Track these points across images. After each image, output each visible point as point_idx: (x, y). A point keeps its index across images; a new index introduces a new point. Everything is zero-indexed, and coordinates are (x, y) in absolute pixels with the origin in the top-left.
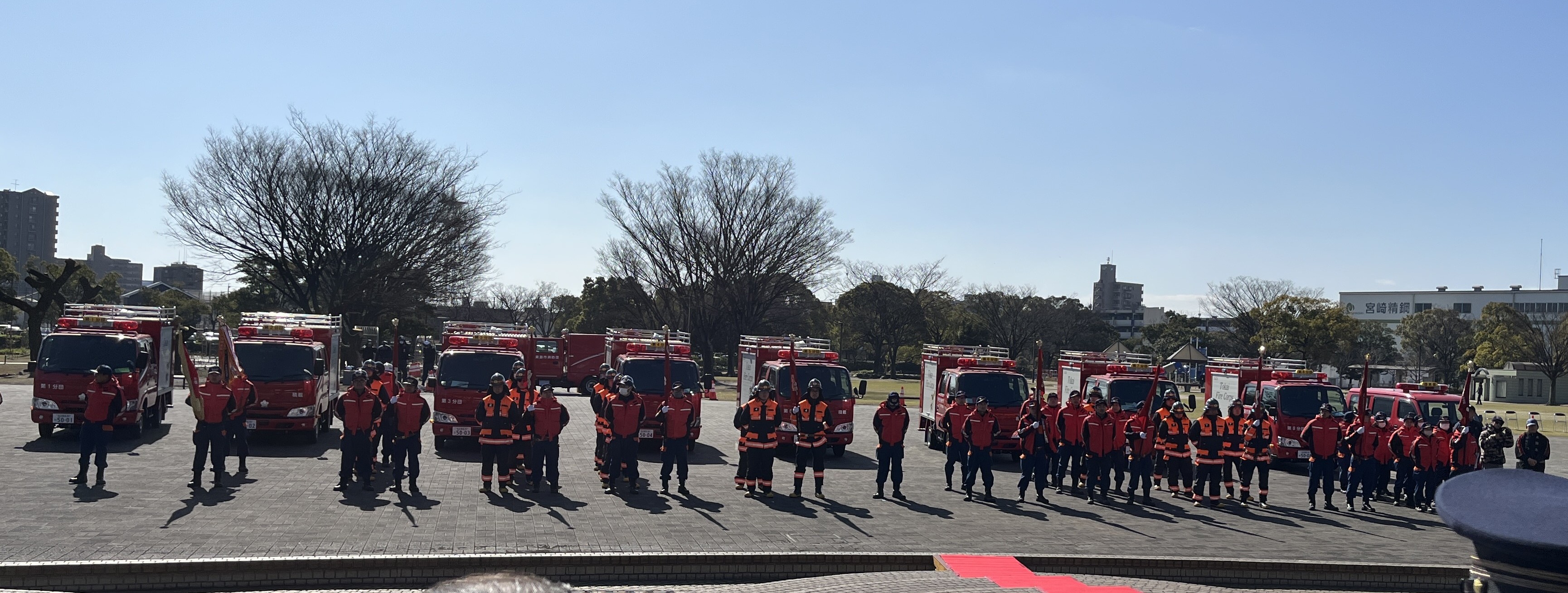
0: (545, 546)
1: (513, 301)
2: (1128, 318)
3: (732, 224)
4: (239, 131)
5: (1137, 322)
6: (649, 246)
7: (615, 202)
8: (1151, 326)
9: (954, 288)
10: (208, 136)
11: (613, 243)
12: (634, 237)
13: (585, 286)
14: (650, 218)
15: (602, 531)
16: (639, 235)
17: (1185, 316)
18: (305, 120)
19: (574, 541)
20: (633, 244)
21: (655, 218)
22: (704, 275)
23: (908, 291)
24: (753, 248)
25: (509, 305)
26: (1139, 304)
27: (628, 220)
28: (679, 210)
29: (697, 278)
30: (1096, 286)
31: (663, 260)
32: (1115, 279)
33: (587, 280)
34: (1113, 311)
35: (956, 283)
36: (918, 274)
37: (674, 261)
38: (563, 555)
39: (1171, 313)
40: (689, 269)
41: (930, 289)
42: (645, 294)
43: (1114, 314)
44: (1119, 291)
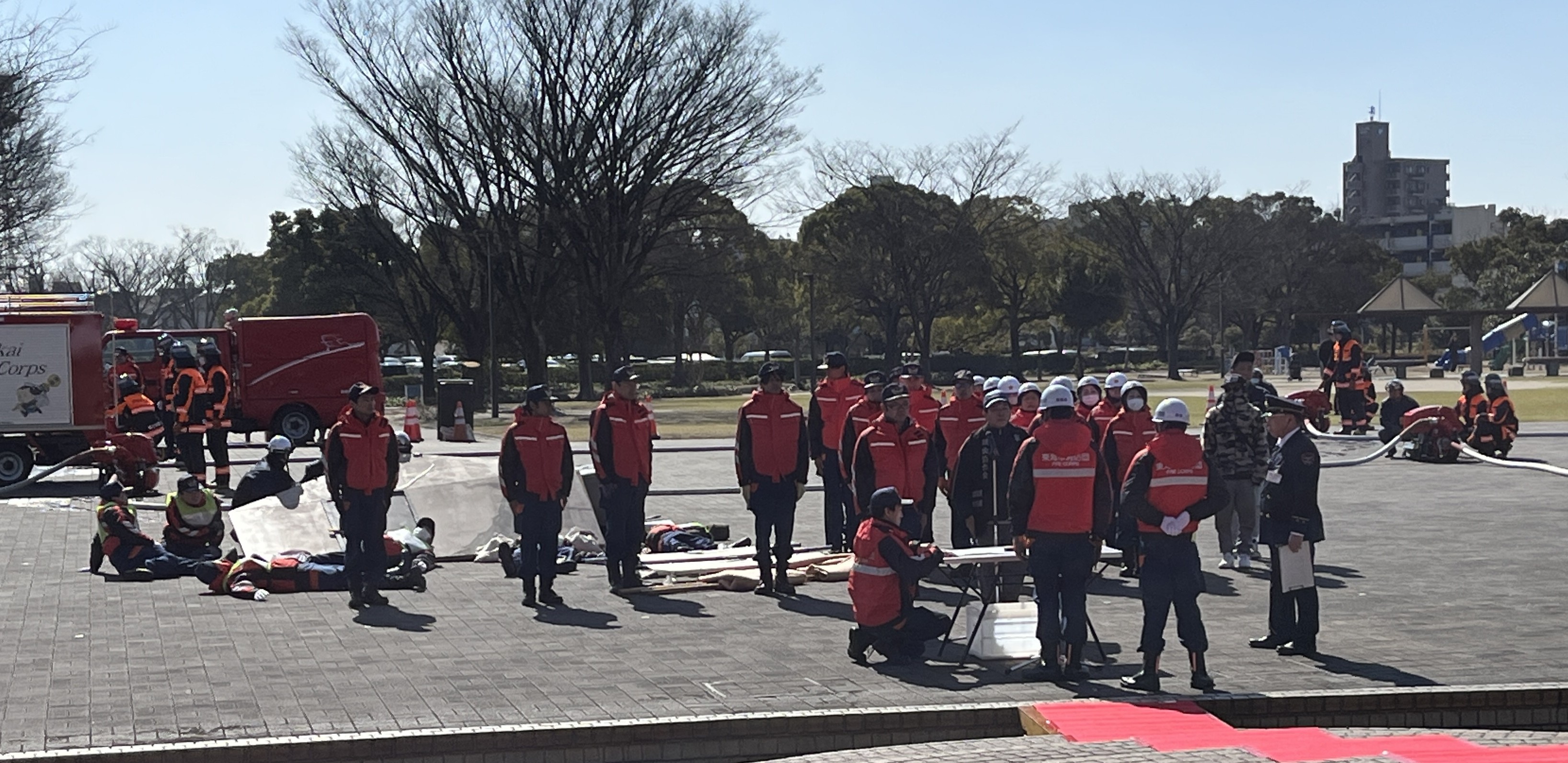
0: (194, 730)
1: (130, 272)
2: (1419, 232)
3: (566, 72)
5: (1440, 241)
6: (396, 133)
7: (315, 43)
8: (1470, 244)
9: (1044, 186)
11: (321, 134)
12: (362, 113)
13: (275, 228)
14: (394, 74)
15: (316, 695)
16: (373, 113)
17: (1542, 218)
19: (255, 716)
20: (364, 133)
21: (404, 70)
22: (514, 184)
23: (947, 200)
24: (613, 119)
25: (121, 280)
26: (1443, 202)
27: (347, 79)
28: (451, 50)
29: (501, 192)
30: (1348, 169)
31: (428, 161)
32: (1388, 152)
33: (278, 218)
34: (1386, 220)
35: (1049, 175)
36: (967, 160)
37: (450, 162)
38: (232, 743)
39: (1511, 215)
40: (483, 175)
41: (998, 191)
42: (396, 237)
43: (1388, 225)
44: (1400, 177)
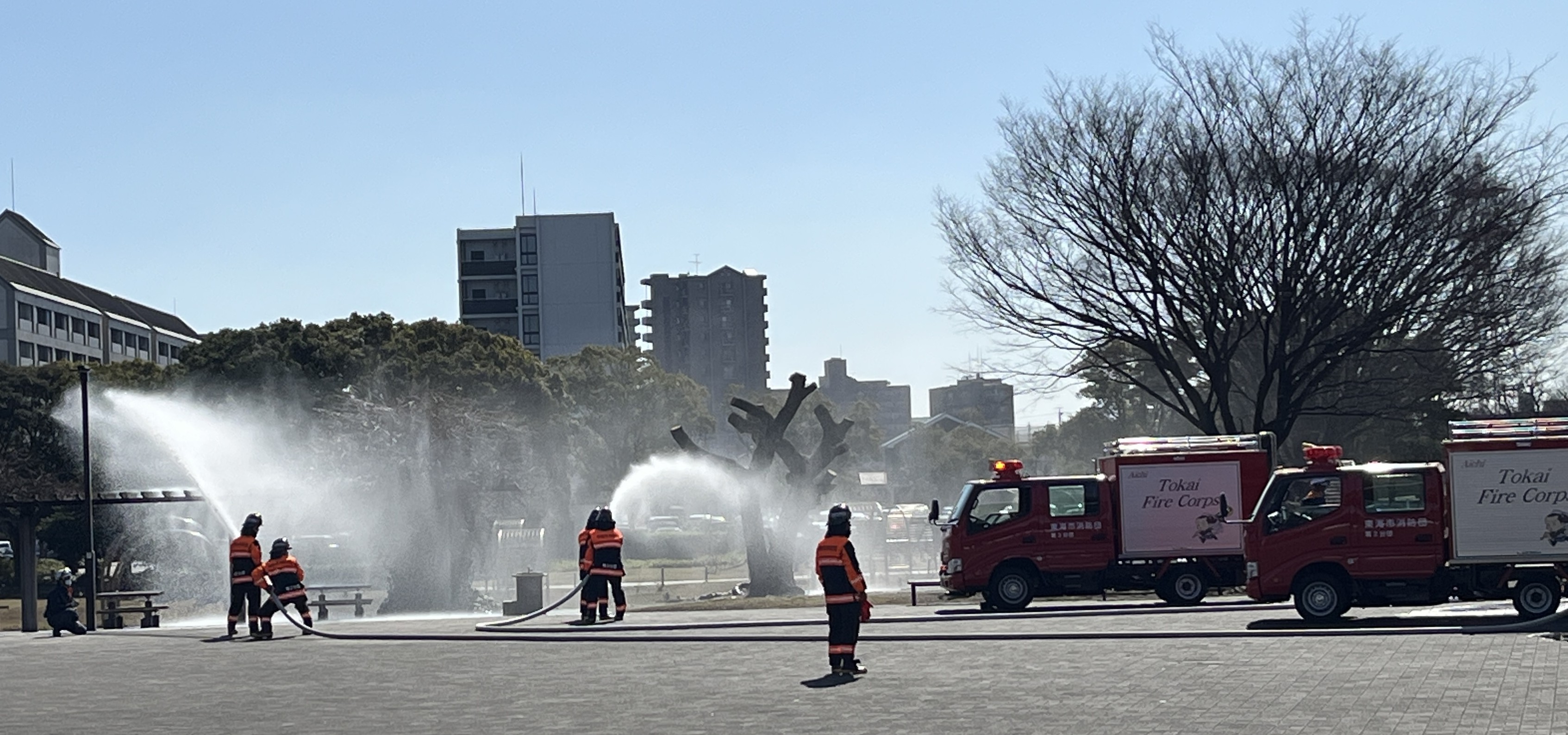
4: (1057, 95)
10: (1004, 114)
18: (1181, 49)
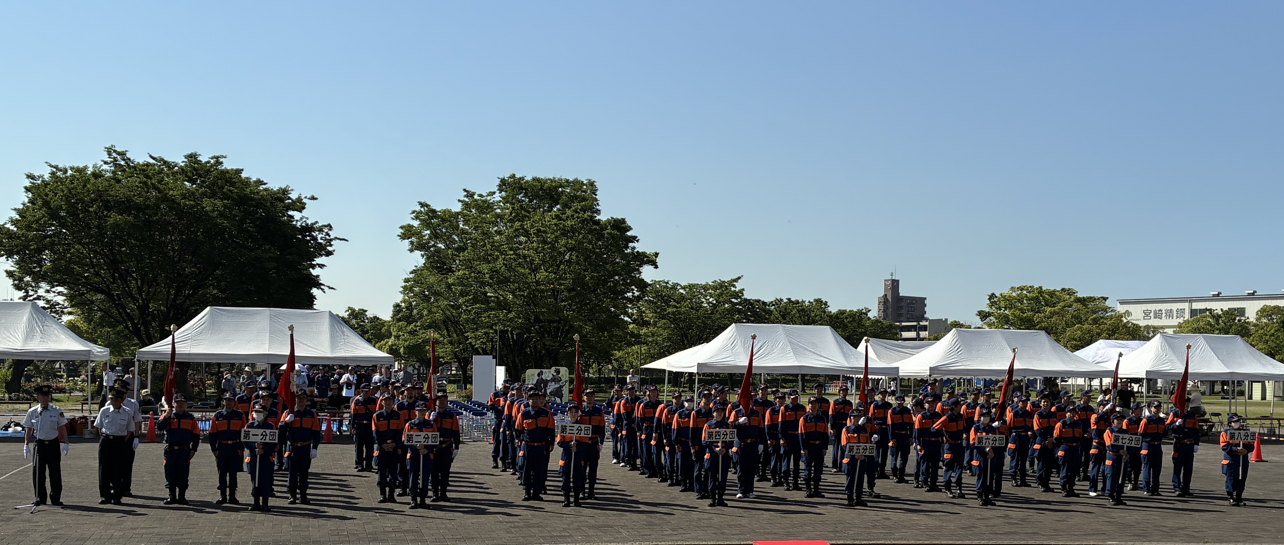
2: (913, 330)
5: (922, 334)
26: (923, 316)
32: (899, 293)
43: (898, 326)
44: (903, 304)
